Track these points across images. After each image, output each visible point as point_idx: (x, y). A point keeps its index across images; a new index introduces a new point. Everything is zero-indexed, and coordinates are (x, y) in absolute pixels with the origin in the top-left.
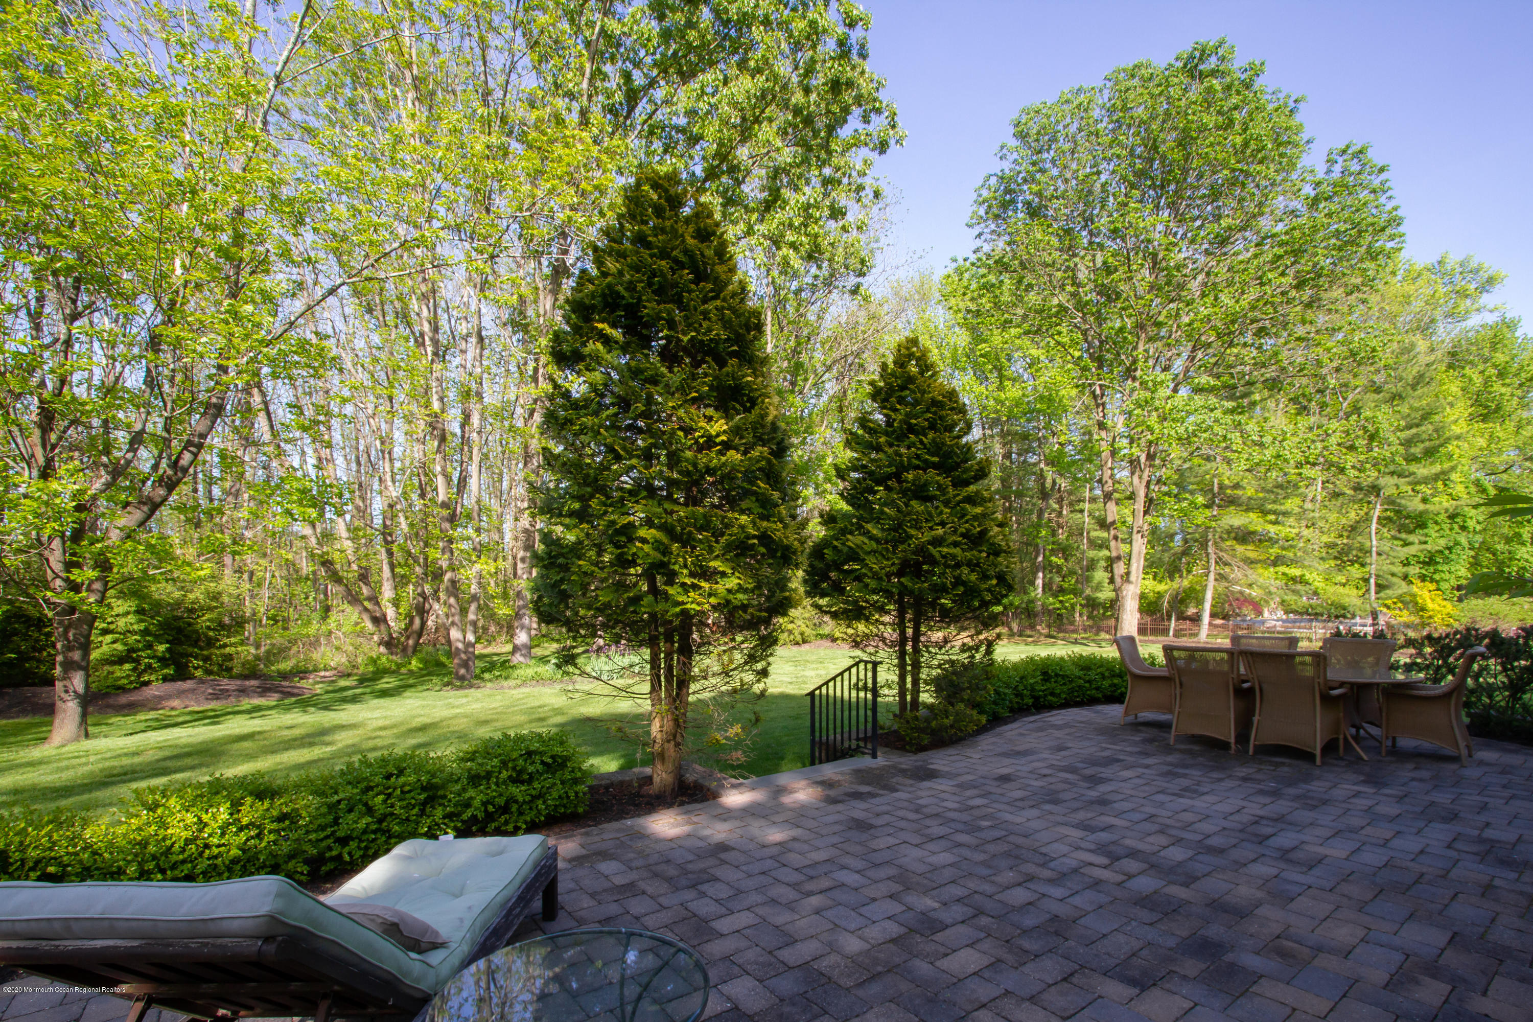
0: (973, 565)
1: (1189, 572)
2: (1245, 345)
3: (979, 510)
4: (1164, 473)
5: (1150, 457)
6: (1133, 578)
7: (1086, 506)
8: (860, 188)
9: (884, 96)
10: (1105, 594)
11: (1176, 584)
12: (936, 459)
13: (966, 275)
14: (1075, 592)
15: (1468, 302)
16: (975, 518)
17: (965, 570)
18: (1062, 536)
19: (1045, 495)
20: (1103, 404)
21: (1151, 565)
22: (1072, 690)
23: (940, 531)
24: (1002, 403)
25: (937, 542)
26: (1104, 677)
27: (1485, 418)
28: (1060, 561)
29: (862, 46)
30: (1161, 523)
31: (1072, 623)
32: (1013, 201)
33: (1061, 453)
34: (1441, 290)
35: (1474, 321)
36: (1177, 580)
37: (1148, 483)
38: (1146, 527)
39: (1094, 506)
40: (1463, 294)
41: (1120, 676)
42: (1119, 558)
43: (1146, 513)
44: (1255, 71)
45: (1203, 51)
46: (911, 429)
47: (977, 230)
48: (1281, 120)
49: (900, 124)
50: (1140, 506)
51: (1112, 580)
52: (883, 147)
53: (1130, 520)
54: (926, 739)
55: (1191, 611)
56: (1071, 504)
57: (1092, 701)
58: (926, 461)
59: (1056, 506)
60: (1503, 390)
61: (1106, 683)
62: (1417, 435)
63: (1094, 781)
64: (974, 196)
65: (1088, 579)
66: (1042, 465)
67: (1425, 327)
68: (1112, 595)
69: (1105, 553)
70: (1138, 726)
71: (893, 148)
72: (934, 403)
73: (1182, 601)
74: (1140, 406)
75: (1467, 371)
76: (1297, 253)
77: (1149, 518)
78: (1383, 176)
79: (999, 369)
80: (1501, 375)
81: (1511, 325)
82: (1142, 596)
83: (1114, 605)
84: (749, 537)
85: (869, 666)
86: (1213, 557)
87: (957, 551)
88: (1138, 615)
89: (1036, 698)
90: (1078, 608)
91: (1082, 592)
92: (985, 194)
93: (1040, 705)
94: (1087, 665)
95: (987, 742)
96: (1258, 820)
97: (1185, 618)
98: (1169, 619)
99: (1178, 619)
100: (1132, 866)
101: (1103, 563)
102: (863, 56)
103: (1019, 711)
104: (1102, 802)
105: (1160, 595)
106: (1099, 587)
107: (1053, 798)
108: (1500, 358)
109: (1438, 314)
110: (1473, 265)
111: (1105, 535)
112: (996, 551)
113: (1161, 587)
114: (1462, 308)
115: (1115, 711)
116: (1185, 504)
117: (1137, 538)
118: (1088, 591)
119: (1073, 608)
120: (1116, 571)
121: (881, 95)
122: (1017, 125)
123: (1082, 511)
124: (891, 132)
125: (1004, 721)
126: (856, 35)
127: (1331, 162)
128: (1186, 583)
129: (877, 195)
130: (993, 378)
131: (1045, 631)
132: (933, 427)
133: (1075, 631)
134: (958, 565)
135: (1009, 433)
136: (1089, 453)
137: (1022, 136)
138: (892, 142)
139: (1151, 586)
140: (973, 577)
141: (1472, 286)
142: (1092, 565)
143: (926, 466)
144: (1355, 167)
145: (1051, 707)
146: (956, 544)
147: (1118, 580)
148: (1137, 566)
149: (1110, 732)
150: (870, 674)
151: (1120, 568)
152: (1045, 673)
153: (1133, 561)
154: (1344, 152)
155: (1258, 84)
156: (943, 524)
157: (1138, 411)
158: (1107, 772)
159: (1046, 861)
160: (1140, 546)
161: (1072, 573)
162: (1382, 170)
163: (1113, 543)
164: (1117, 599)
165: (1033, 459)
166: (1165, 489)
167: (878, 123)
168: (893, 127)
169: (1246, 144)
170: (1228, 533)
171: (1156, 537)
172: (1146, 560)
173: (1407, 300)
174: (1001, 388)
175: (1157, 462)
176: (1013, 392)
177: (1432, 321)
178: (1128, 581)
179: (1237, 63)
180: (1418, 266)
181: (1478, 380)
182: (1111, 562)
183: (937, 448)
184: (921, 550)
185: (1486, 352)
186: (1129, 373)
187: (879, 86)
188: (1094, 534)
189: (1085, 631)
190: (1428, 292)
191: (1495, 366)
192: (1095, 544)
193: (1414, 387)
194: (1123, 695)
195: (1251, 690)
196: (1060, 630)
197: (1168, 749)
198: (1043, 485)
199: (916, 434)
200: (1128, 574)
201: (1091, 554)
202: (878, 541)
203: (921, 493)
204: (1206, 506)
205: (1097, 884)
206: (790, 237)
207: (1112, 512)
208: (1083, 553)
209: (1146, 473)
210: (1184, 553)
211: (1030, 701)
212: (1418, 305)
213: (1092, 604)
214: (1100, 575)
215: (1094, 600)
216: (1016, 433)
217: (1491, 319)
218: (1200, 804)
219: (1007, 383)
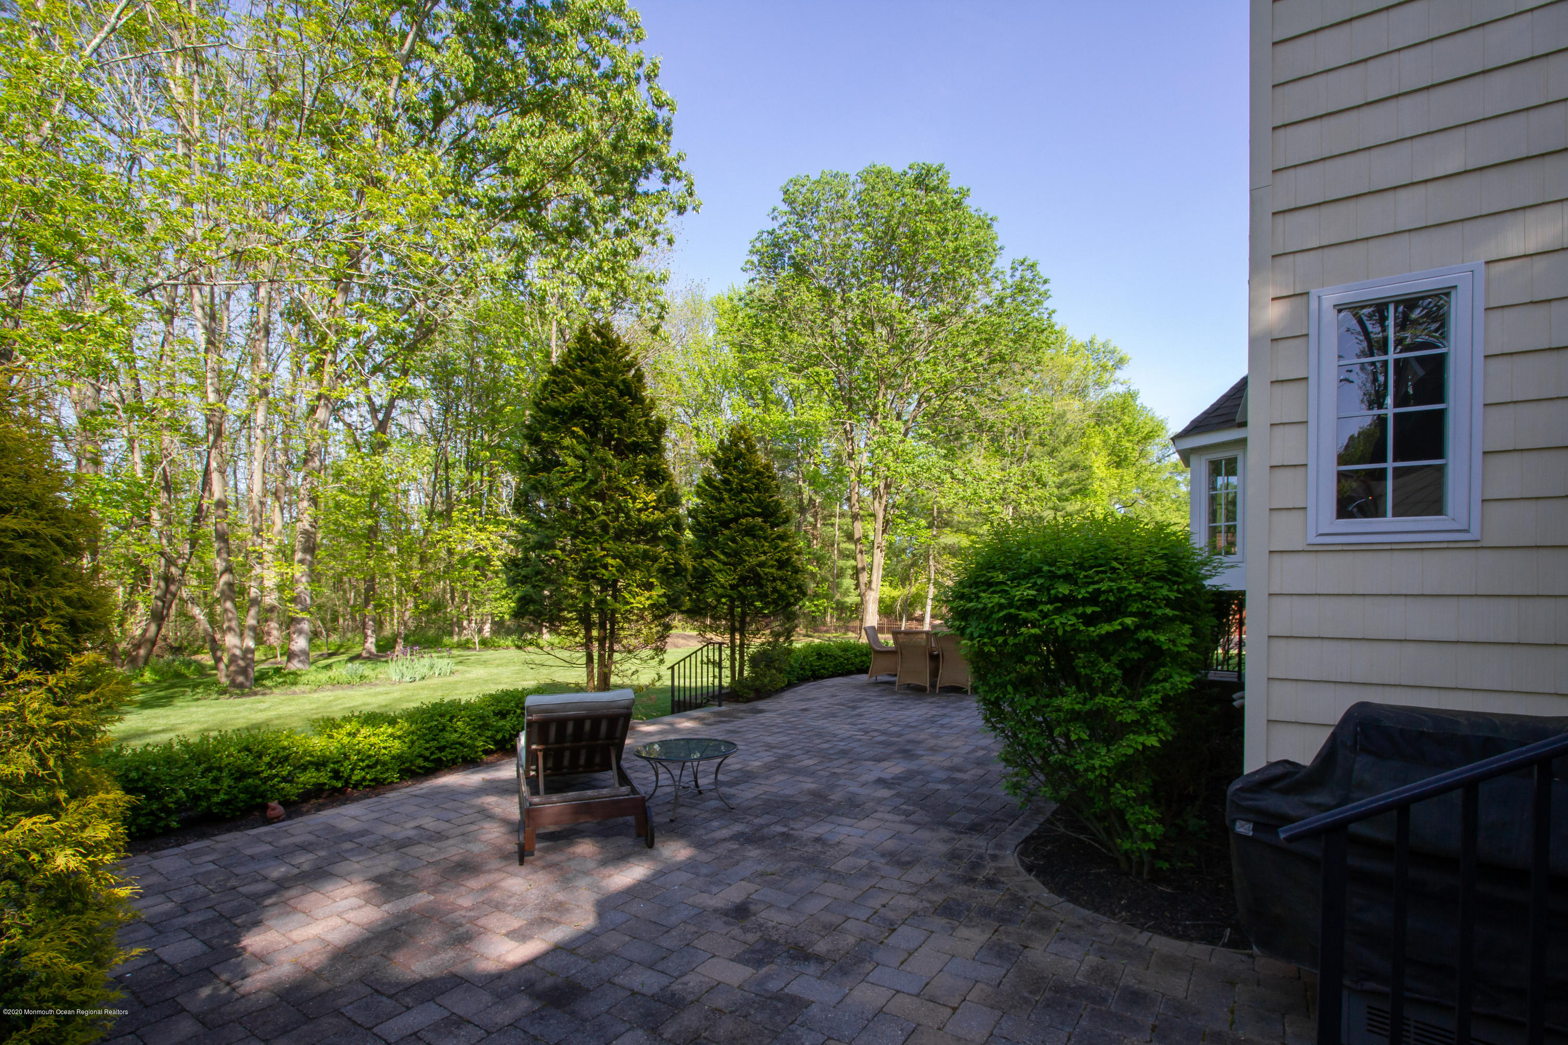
0: (783, 580)
1: (916, 580)
2: (956, 399)
3: (786, 544)
4: (899, 499)
5: (887, 486)
6: (874, 586)
7: (837, 521)
8: (655, 234)
9: (683, 167)
10: (852, 599)
11: (906, 591)
12: (759, 510)
13: (740, 315)
14: (826, 596)
15: (1108, 375)
16: (784, 549)
17: (779, 583)
18: (816, 545)
19: (802, 510)
20: (852, 439)
21: (889, 574)
22: (836, 666)
23: (763, 558)
24: (767, 425)
25: (762, 565)
26: (856, 656)
27: (1118, 465)
28: (815, 570)
29: (668, 124)
30: (895, 539)
31: (824, 624)
32: (781, 255)
33: (816, 473)
34: (1092, 364)
35: (1112, 389)
36: (908, 587)
37: (886, 506)
38: (884, 543)
39: (843, 521)
40: (1104, 368)
41: (866, 655)
42: (863, 569)
43: (884, 532)
44: (965, 193)
45: (929, 171)
46: (743, 489)
47: (752, 275)
48: (981, 235)
49: (696, 192)
50: (879, 526)
51: (857, 586)
52: (681, 210)
53: (871, 534)
54: (752, 695)
55: (918, 613)
56: (824, 518)
57: (849, 673)
58: (753, 511)
59: (812, 520)
60: (1128, 445)
61: (858, 660)
62: (1066, 480)
63: (854, 708)
64: (749, 247)
65: (838, 586)
66: (800, 483)
67: (1080, 392)
68: (858, 599)
69: (853, 562)
70: (877, 684)
71: (689, 212)
72: (759, 473)
73: (911, 605)
74: (880, 446)
75: (1107, 428)
76: (989, 341)
77: (886, 536)
78: (1046, 287)
79: (765, 393)
80: (1128, 432)
81: (1133, 396)
82: (881, 601)
83: (858, 609)
84: (670, 564)
85: (717, 646)
86: (933, 568)
87: (773, 570)
88: (877, 617)
89: (814, 671)
90: (830, 610)
91: (833, 597)
92: (758, 245)
93: (816, 675)
94: (846, 648)
95: (788, 695)
96: (934, 716)
97: (912, 619)
98: (901, 620)
99: (907, 620)
100: (875, 734)
101: (850, 572)
102: (668, 133)
103: (803, 680)
104: (860, 715)
105: (894, 599)
106: (846, 593)
107: (834, 715)
108: (1127, 420)
109: (1090, 382)
110: (1111, 348)
111: (852, 546)
112: (796, 571)
113: (895, 593)
114: (1104, 379)
115: (864, 678)
116: (912, 526)
117: (877, 552)
118: (838, 597)
119: (826, 612)
120: (861, 579)
121: (681, 165)
122: (785, 193)
123: (833, 525)
124: (689, 199)
125: (795, 685)
126: (664, 114)
127: (1014, 269)
128: (914, 590)
129: (670, 242)
130: (758, 398)
131: (804, 632)
132: (757, 488)
133: (827, 632)
134: (774, 580)
135: (772, 451)
136: (838, 474)
137: (791, 202)
138: (689, 208)
139: (888, 592)
140: (784, 587)
141: (1110, 364)
142: (841, 574)
143: (754, 515)
144: (1028, 275)
145: (822, 677)
146: (772, 566)
147: (863, 587)
148: (877, 574)
149: (862, 687)
150: (717, 653)
151: (864, 578)
152: (819, 654)
153: (874, 571)
154: (1022, 263)
155: (967, 202)
156: (765, 553)
157: (878, 451)
158: (860, 704)
159: (835, 735)
160: (879, 559)
161: (825, 579)
162: (1045, 282)
163: (859, 556)
164: (862, 603)
165: (791, 475)
166: (897, 512)
167: (676, 188)
168: (691, 195)
169: (956, 250)
170: (944, 548)
171: (893, 552)
172: (884, 569)
173: (1069, 369)
174: (766, 410)
175: (893, 490)
176: (776, 416)
177: (1086, 387)
178: (870, 588)
179: (953, 184)
180: (1078, 343)
181: (1113, 435)
182: (857, 572)
183: (759, 503)
184: (752, 570)
185: (1118, 414)
186: (872, 415)
187: (680, 158)
188: (843, 546)
189: (836, 631)
190: (1082, 364)
191: (1123, 426)
192: (845, 555)
193: (1065, 444)
194: (868, 668)
195: (938, 656)
196: (816, 631)
197: (894, 693)
198: (801, 500)
199: (746, 492)
200: (870, 582)
201: (841, 563)
202: (725, 564)
203: (750, 532)
204: (928, 528)
205: (859, 740)
206: (599, 278)
207: (859, 529)
208: (834, 562)
209: (885, 498)
210: (913, 564)
211: (810, 673)
212: (1076, 374)
213: (841, 607)
214: (848, 582)
215: (843, 603)
216: (778, 452)
217: (1121, 389)
218: (908, 713)
219: (772, 407)
